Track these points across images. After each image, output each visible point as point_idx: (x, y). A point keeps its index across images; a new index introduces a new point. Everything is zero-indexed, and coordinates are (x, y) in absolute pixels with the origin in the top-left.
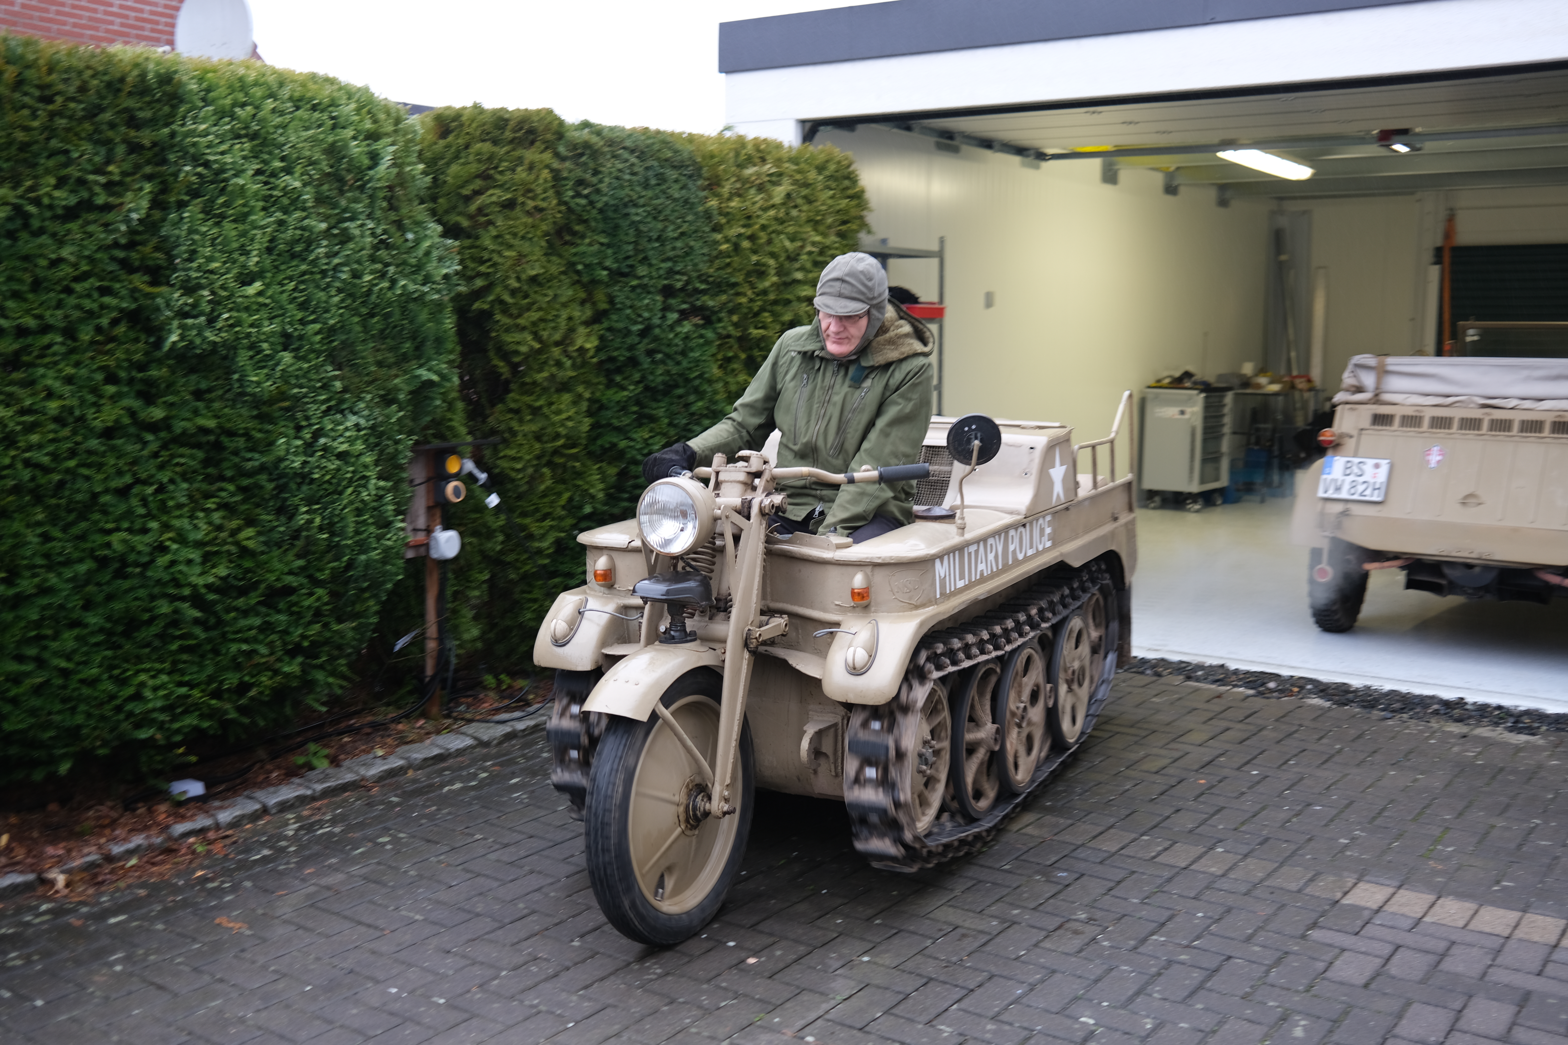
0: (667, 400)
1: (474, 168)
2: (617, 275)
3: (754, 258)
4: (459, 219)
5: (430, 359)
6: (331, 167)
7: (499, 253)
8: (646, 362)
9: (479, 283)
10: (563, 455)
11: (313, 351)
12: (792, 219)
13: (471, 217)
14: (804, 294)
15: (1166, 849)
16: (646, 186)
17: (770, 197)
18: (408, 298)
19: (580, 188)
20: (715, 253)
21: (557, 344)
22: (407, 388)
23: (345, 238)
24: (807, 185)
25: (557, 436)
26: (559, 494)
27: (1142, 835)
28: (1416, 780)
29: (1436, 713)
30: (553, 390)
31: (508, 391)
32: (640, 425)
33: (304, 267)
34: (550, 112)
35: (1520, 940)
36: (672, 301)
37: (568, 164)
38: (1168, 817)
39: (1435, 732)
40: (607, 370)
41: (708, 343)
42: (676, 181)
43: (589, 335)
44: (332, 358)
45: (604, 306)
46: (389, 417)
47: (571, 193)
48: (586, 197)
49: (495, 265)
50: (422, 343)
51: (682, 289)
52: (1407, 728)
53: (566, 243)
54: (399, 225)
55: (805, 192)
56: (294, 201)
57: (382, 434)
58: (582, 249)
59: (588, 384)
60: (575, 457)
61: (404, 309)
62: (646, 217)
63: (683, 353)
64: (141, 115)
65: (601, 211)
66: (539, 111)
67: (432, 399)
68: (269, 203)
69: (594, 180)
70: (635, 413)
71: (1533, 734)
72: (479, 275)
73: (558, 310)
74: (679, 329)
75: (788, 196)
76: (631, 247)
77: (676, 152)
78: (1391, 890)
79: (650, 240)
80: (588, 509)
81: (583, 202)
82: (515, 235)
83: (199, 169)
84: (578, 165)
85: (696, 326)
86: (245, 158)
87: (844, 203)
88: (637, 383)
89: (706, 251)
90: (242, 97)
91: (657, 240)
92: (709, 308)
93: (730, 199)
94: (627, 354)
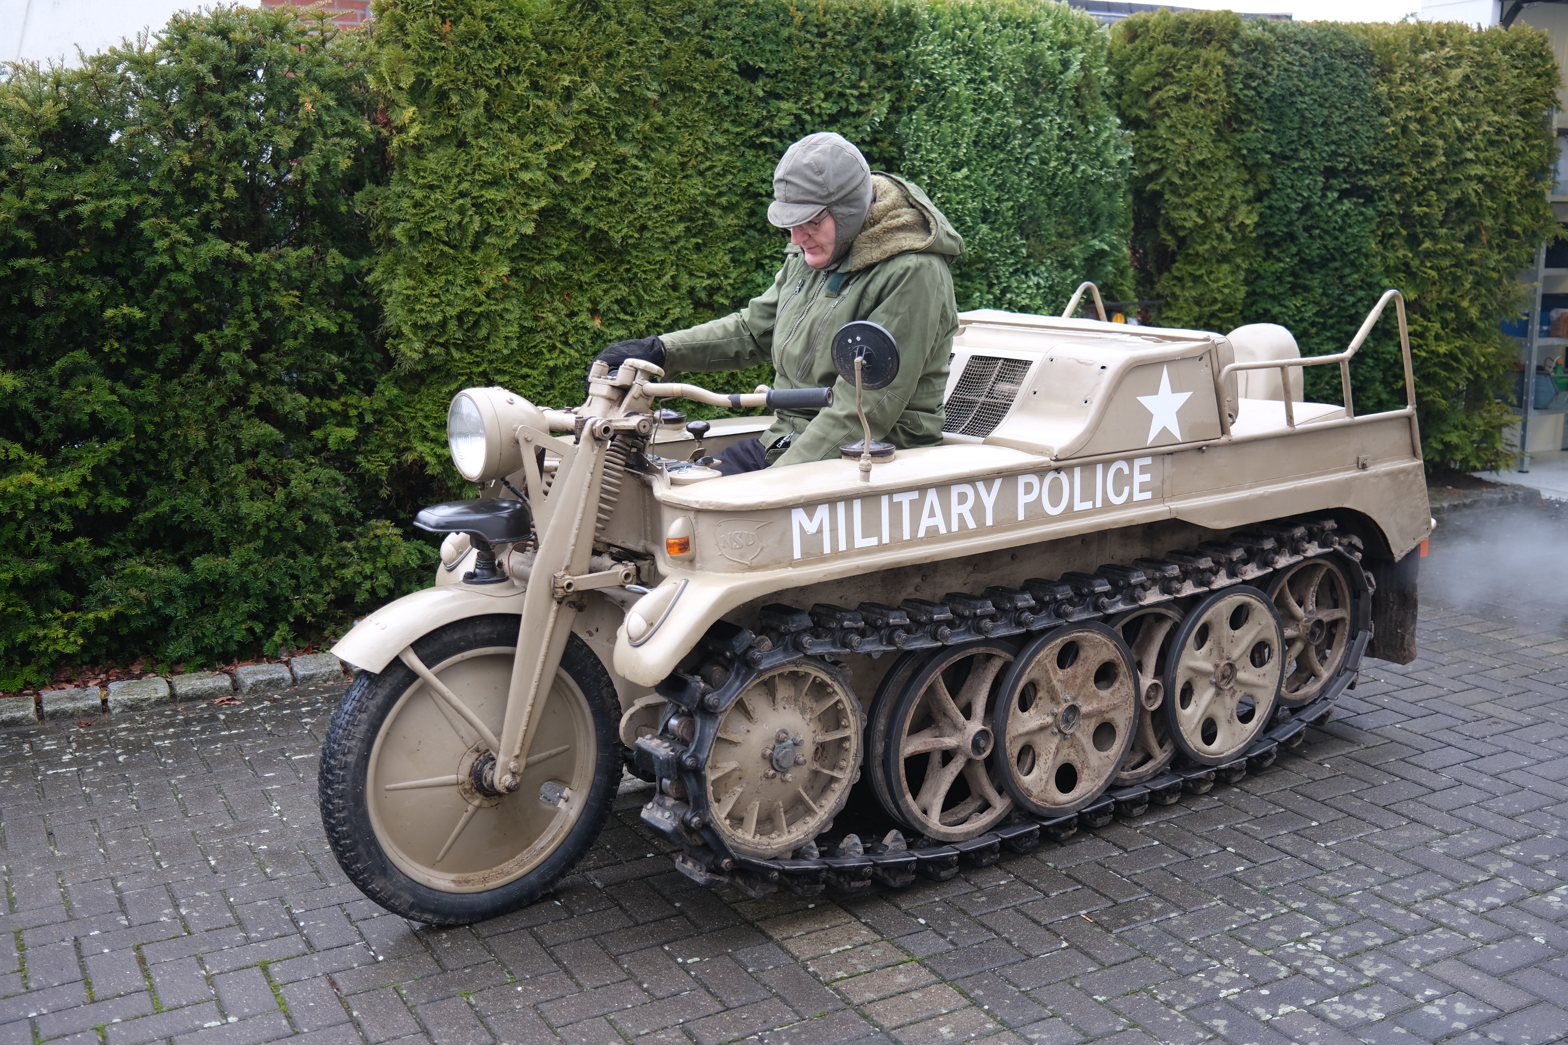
0: (1323, 272)
1: (1155, 67)
2: (1280, 158)
3: (1421, 139)
4: (1139, 112)
5: (1103, 232)
6: (1029, 73)
7: (1172, 141)
8: (1303, 237)
9: (1153, 167)
10: (1219, 318)
11: (1008, 224)
12: (1468, 100)
13: (1150, 110)
14: (1473, 173)
16: (1315, 75)
17: (1446, 80)
18: (1087, 180)
19: (1249, 82)
20: (1380, 136)
21: (1219, 220)
22: (1081, 256)
23: (1038, 131)
24: (1489, 66)
25: (1215, 301)
30: (1214, 260)
31: (1174, 261)
32: (1294, 294)
33: (1002, 156)
34: (1228, 12)
36: (1334, 182)
37: (1240, 60)
40: (1266, 245)
41: (1367, 220)
42: (1346, 70)
43: (1250, 212)
44: (1021, 229)
45: (1267, 186)
46: (1064, 279)
47: (1240, 86)
48: (1255, 89)
49: (1167, 151)
50: (1098, 217)
51: (1345, 170)
53: (1234, 130)
54: (1083, 120)
55: (1485, 72)
56: (996, 104)
57: (1058, 293)
58: (1248, 135)
59: (1246, 256)
61: (1083, 190)
62: (1312, 105)
63: (1342, 230)
64: (886, 41)
65: (1268, 101)
66: (1218, 13)
67: (1105, 265)
68: (977, 105)
69: (1264, 73)
70: (1289, 283)
72: (1153, 160)
73: (1222, 191)
74: (1339, 207)
75: (1467, 78)
76: (1295, 133)
77: (1347, 42)
79: (1315, 125)
81: (1252, 93)
82: (1187, 125)
83: (926, 81)
84: (1248, 60)
85: (1356, 204)
86: (961, 70)
87: (1529, 82)
88: (1293, 256)
89: (1372, 133)
90: (962, 22)
91: (1322, 125)
92: (1370, 188)
93: (1401, 84)
94: (1285, 230)
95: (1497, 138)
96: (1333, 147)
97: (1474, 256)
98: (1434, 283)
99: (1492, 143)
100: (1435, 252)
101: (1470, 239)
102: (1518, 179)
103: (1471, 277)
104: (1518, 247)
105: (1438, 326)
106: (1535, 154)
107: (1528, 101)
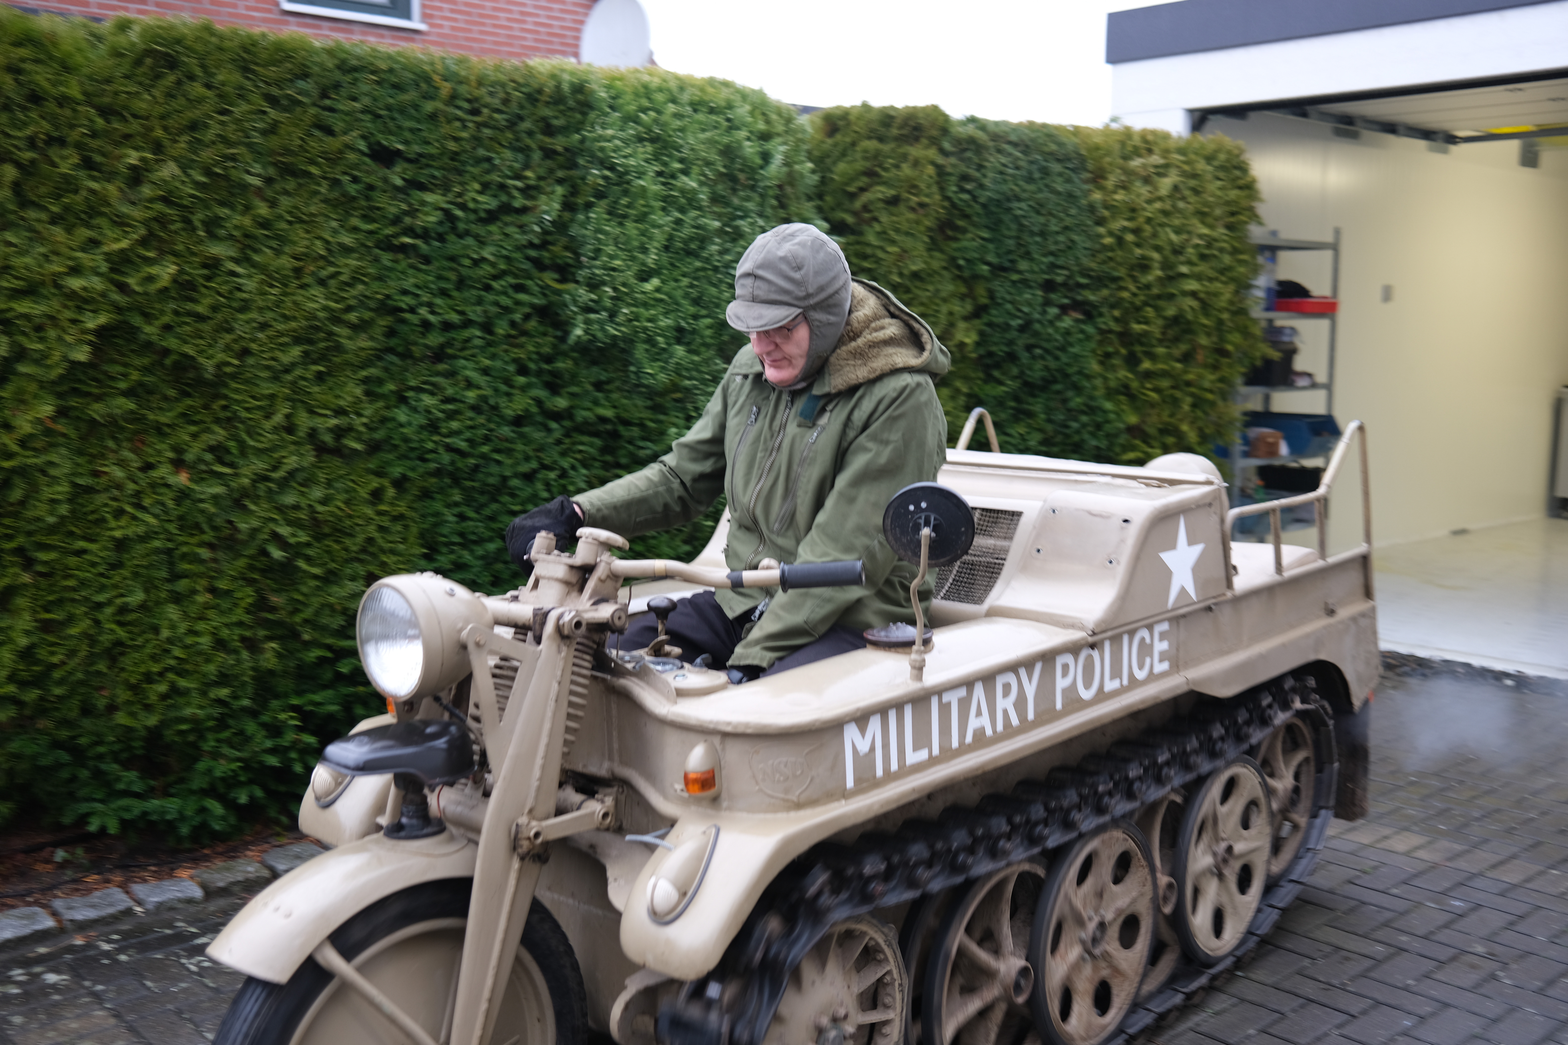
0: (1045, 395)
1: (860, 165)
2: (998, 270)
3: (1138, 252)
4: (845, 216)
6: (726, 167)
7: (882, 248)
8: (1024, 357)
12: (1178, 211)
13: (855, 214)
14: (1187, 288)
16: (1030, 179)
17: (1156, 189)
19: (964, 184)
20: (1097, 247)
23: (737, 236)
24: (1195, 176)
33: (698, 264)
34: (935, 108)
36: (1053, 296)
37: (952, 160)
40: (986, 365)
41: (1088, 338)
42: (1060, 174)
43: (968, 330)
45: (984, 301)
47: (954, 188)
48: (969, 192)
49: (877, 261)
51: (1063, 284)
53: (948, 238)
55: (1192, 183)
56: (689, 202)
58: (965, 244)
59: (966, 379)
62: (1029, 211)
63: (1063, 349)
64: (555, 122)
65: (984, 206)
66: (925, 108)
68: (668, 202)
69: (978, 175)
73: (938, 305)
74: (1059, 324)
75: (1175, 187)
76: (1013, 242)
77: (1060, 144)
79: (1032, 234)
81: (965, 196)
82: (897, 231)
83: (607, 173)
84: (962, 160)
85: (1076, 321)
86: (647, 161)
87: (1233, 194)
88: (1015, 378)
89: (1088, 244)
90: (645, 103)
91: (1039, 234)
92: (1090, 303)
93: (1115, 192)
94: (1005, 349)
95: (1207, 252)
97: (1191, 377)
98: (1155, 406)
99: (1203, 257)
100: (1154, 373)
101: (1186, 358)
102: (1228, 295)
103: (1189, 400)
104: (1230, 366)
106: (1242, 270)
107: (1233, 214)
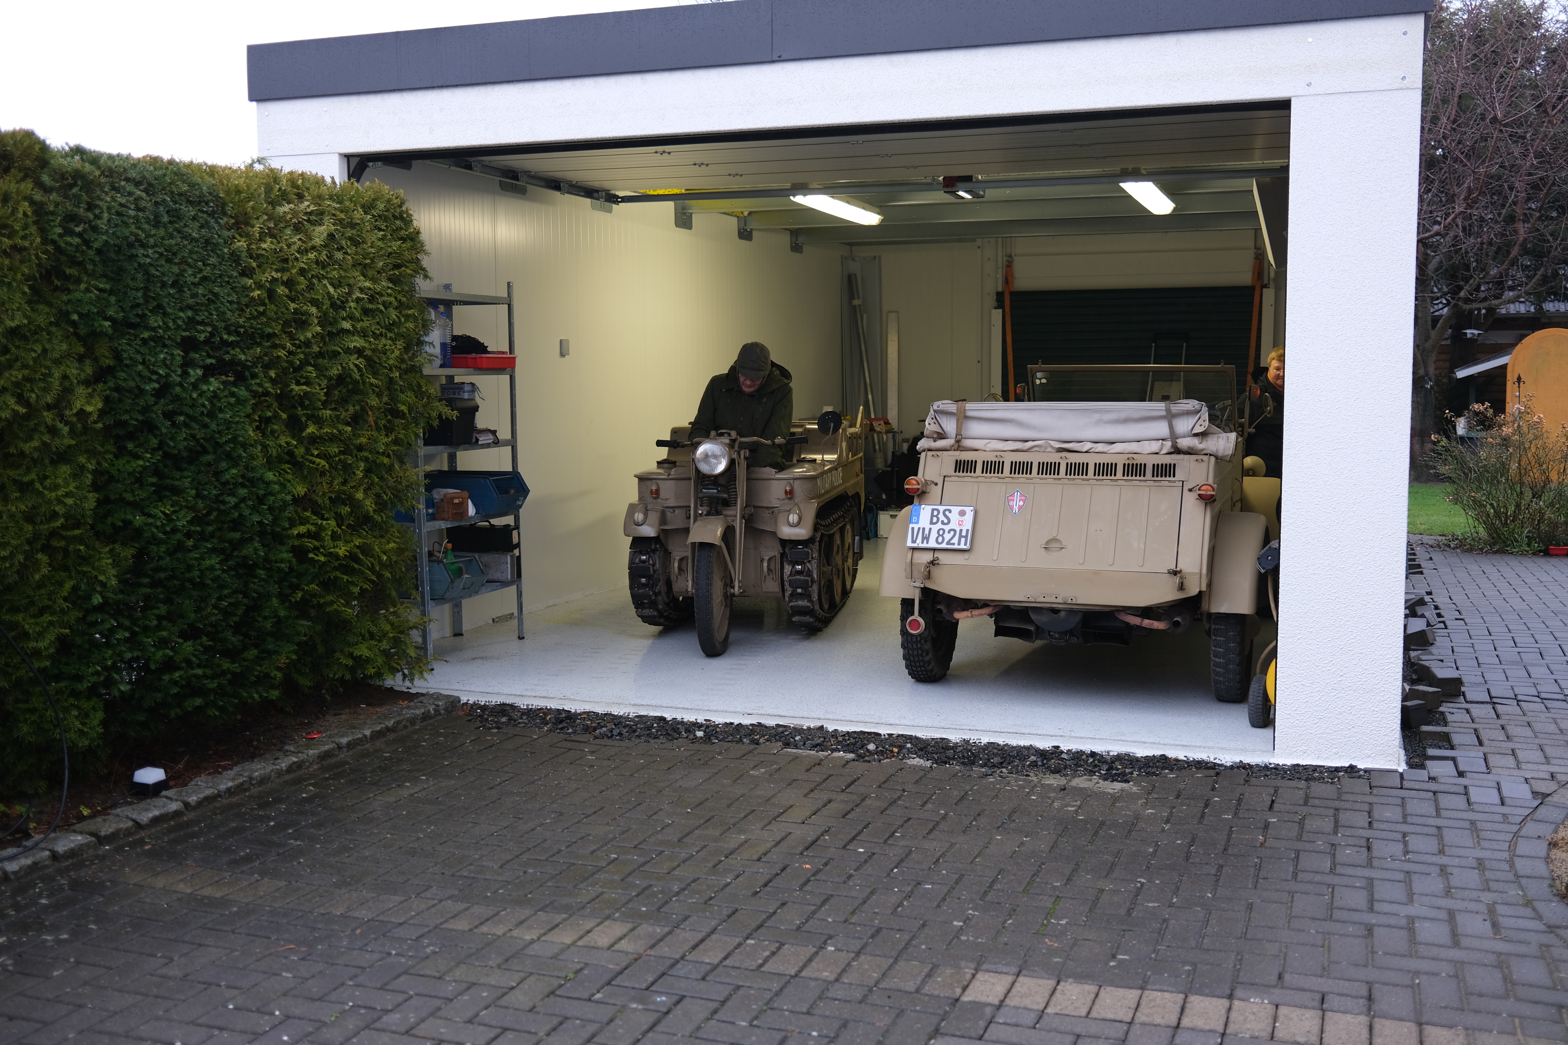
0: (193, 468)
2: (122, 326)
8: (165, 426)
10: (64, 538)
12: (336, 262)
14: (352, 346)
15: (773, 953)
16: (157, 223)
17: (310, 238)
19: (71, 226)
20: (245, 300)
21: (49, 407)
24: (353, 225)
25: (55, 515)
26: (61, 584)
27: (747, 938)
28: (1022, 844)
29: (1034, 764)
30: (47, 461)
32: (160, 499)
34: (29, 135)
35: (1143, 1024)
36: (195, 356)
37: (54, 196)
38: (775, 913)
39: (1035, 786)
40: (116, 436)
41: (240, 402)
42: (194, 218)
43: (91, 396)
45: (110, 362)
47: (59, 230)
48: (80, 235)
51: (207, 341)
52: (1008, 783)
53: (56, 289)
55: (349, 232)
58: (77, 295)
59: (91, 453)
60: (80, 540)
62: (157, 259)
63: (211, 415)
65: (99, 252)
66: (14, 134)
69: (91, 216)
70: (153, 485)
71: (1127, 781)
73: (49, 368)
74: (205, 388)
75: (331, 236)
76: (140, 294)
77: (192, 185)
78: (1010, 979)
79: (164, 285)
80: (97, 599)
81: (76, 240)
84: (66, 197)
85: (223, 383)
87: (395, 245)
88: (154, 450)
89: (234, 298)
91: (172, 286)
92: (240, 363)
93: (261, 240)
94: (140, 418)
95: (371, 306)
96: (190, 313)
97: (363, 440)
98: (323, 474)
99: (366, 312)
100: (321, 437)
101: (356, 420)
102: (397, 353)
103: (362, 465)
104: (406, 427)
105: (333, 523)
106: (411, 325)
107: (397, 266)
